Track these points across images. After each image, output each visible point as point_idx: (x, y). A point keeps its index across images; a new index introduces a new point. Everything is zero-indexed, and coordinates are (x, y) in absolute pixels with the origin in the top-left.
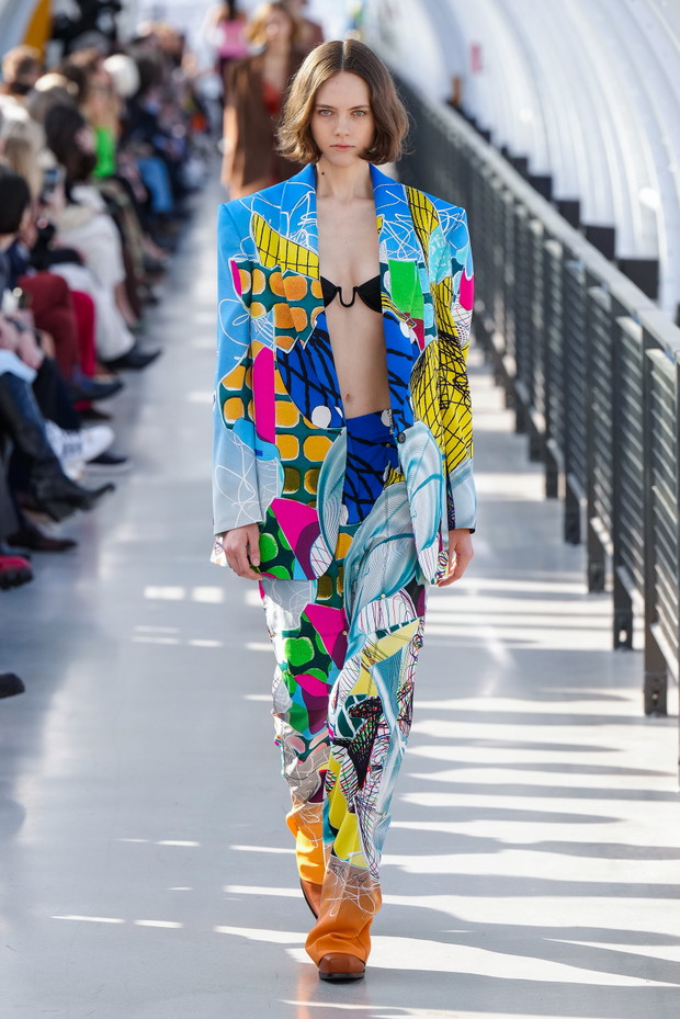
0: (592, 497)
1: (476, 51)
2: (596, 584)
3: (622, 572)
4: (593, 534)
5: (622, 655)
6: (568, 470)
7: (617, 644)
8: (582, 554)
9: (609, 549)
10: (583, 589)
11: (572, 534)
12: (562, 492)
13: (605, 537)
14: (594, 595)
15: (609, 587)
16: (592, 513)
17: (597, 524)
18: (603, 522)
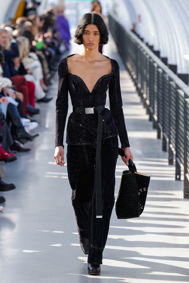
0: (170, 139)
1: (139, 17)
2: (171, 162)
3: (178, 159)
4: (170, 149)
5: (178, 182)
6: (164, 131)
7: (176, 179)
8: (167, 154)
9: (175, 153)
10: (167, 164)
11: (164, 149)
12: (162, 137)
13: (173, 149)
14: (170, 166)
15: (174, 163)
16: (170, 143)
17: (171, 146)
18: (173, 145)
